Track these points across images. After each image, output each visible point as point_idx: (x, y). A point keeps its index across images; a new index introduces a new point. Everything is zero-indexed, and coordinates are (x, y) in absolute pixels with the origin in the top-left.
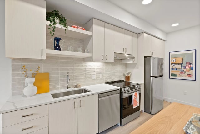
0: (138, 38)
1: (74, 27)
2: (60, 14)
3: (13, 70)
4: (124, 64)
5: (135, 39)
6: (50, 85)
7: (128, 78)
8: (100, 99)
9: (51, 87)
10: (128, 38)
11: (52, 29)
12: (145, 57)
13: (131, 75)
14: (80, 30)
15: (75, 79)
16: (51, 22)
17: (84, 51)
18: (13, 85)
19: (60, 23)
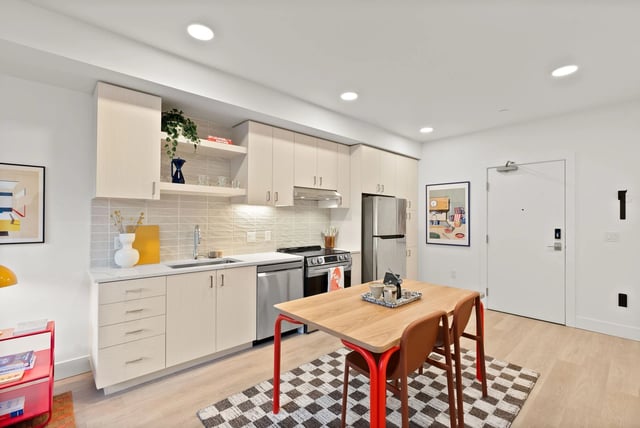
0: (350, 153)
1: (212, 140)
2: (186, 118)
3: (93, 219)
4: (323, 210)
5: (343, 157)
6: (161, 250)
7: (330, 241)
8: (260, 275)
9: (162, 254)
10: (326, 155)
11: (171, 147)
12: (365, 195)
13: (337, 235)
14: (222, 145)
15: (212, 240)
16: (170, 133)
17: (229, 183)
18: (93, 246)
19: (185, 135)
